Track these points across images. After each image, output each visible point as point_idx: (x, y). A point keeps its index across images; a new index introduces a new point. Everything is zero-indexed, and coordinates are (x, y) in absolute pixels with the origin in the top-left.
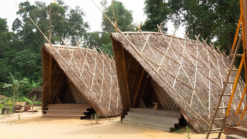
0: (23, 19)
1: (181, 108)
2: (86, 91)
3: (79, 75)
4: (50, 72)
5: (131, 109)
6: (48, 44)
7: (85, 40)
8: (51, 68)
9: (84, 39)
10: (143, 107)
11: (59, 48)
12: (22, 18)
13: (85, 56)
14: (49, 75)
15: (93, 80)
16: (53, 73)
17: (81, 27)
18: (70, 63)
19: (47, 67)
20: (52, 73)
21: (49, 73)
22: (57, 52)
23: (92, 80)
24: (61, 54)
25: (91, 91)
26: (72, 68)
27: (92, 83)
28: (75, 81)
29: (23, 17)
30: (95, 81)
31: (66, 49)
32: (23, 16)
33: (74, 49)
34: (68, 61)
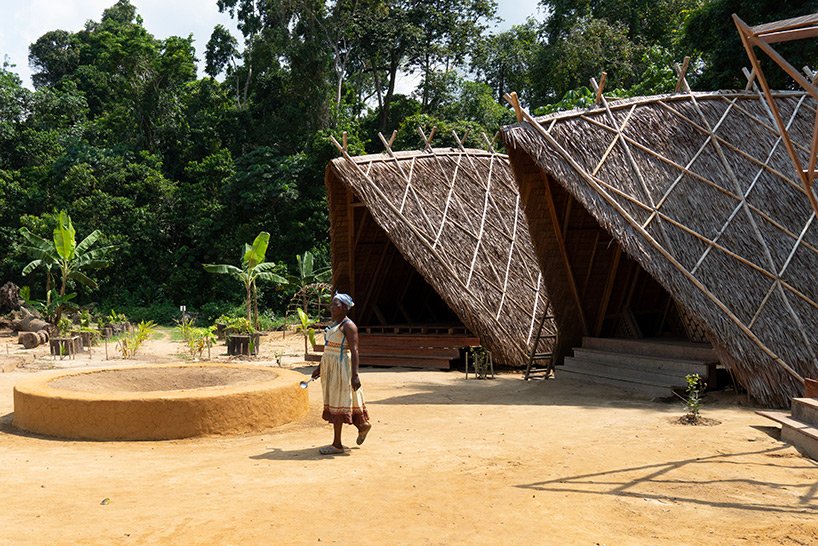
0: (239, 27)
1: (712, 334)
2: (452, 288)
3: (430, 241)
4: (351, 232)
5: (586, 340)
6: (341, 159)
7: (476, 70)
8: (351, 224)
9: (473, 65)
10: (631, 337)
11: (370, 165)
12: (236, 20)
13: (451, 178)
14: (347, 242)
15: (476, 253)
16: (358, 235)
17: (460, 18)
18: (402, 205)
19: (341, 222)
20: (355, 237)
21: (347, 236)
22: (366, 179)
23: (472, 254)
24: (377, 183)
25: (467, 287)
26: (409, 222)
27: (473, 263)
28: (419, 260)
29: (240, 17)
30: (483, 258)
31: (391, 163)
32: (239, 13)
33: (413, 161)
34: (396, 200)
